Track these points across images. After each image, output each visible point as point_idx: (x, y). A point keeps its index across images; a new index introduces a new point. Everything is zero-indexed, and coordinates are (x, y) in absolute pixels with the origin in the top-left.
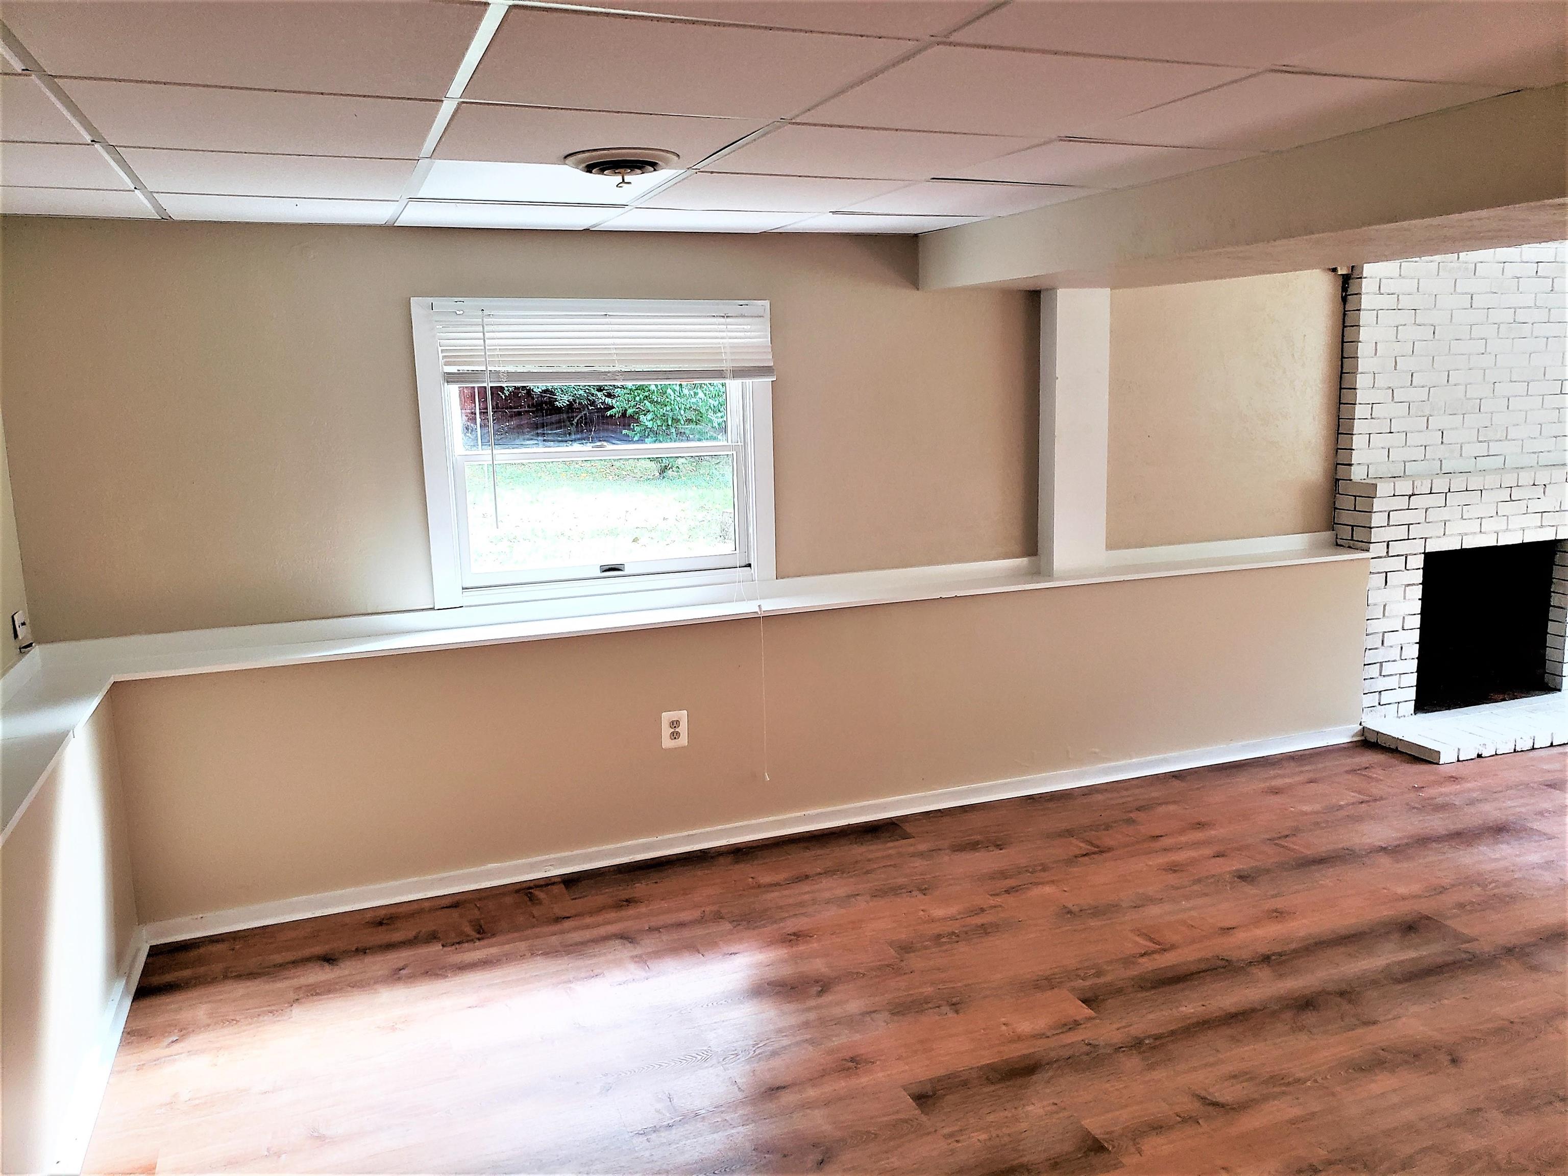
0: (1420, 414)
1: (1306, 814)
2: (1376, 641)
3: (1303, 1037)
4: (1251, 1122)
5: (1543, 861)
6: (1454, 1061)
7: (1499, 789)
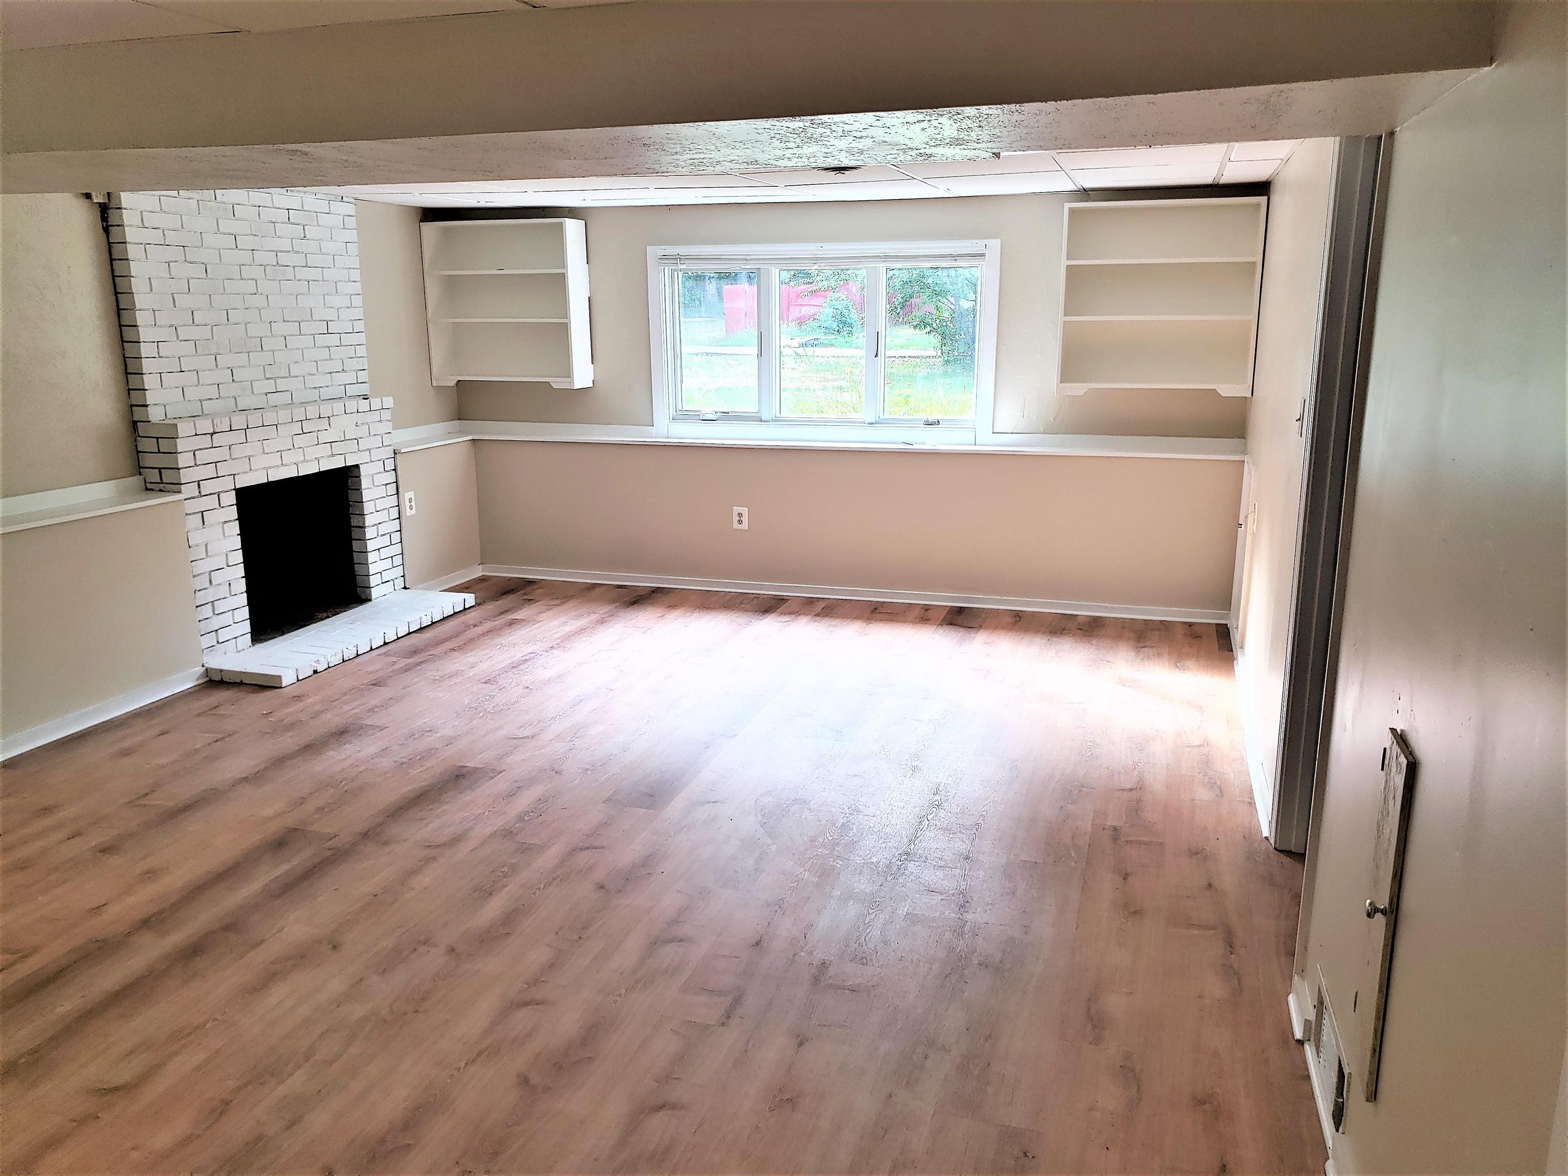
0: (207, 352)
1: (163, 766)
2: (203, 582)
3: (196, 984)
5: (379, 750)
6: (335, 947)
7: (336, 698)
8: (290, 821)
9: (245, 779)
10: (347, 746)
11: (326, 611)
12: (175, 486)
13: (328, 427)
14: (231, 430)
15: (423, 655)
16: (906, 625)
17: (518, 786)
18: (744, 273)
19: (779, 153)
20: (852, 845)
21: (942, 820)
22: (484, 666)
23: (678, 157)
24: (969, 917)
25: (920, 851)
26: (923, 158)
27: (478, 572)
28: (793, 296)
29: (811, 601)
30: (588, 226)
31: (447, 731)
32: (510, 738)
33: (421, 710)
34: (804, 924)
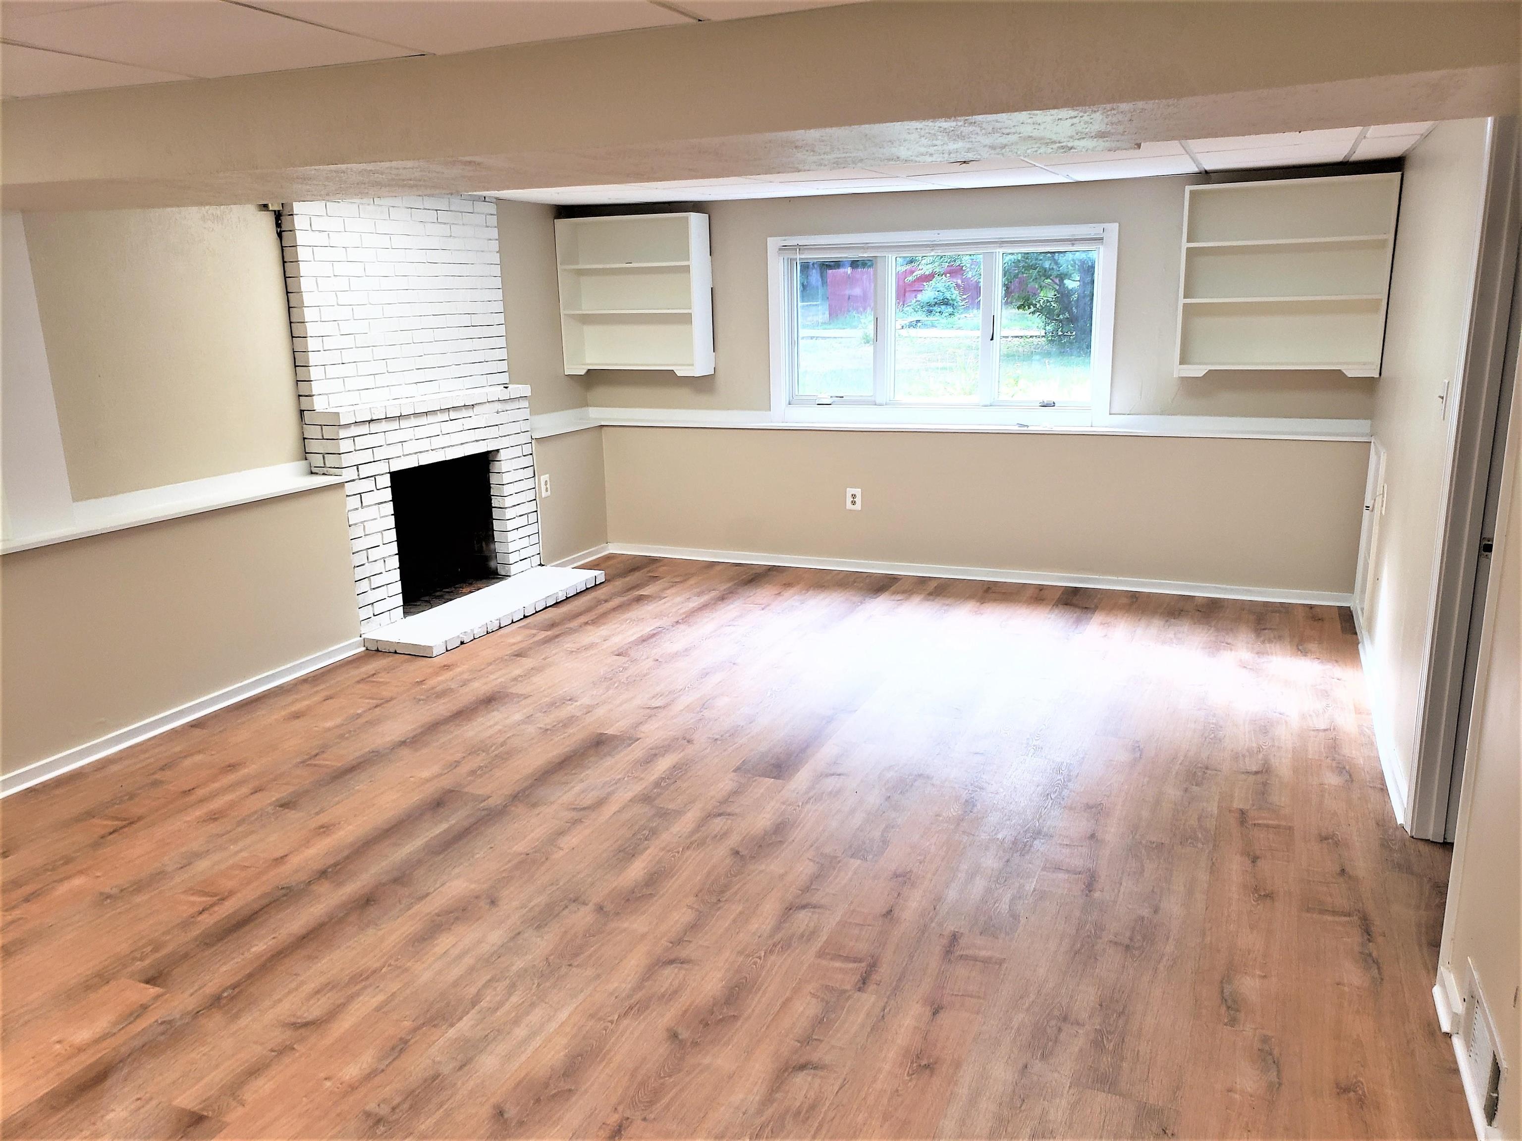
1: (329, 729)
2: (361, 558)
3: (371, 931)
5: (524, 717)
6: (493, 903)
7: (483, 667)
8: (446, 782)
9: (403, 743)
10: (495, 713)
11: (470, 586)
12: (337, 470)
14: (385, 418)
15: (560, 628)
16: (1020, 605)
17: (653, 753)
19: (923, 150)
20: (978, 821)
21: (1066, 799)
22: (616, 639)
25: (1045, 829)
27: (605, 550)
29: (923, 581)
30: (711, 218)
31: (585, 700)
32: (643, 708)
33: (560, 679)
34: (934, 896)
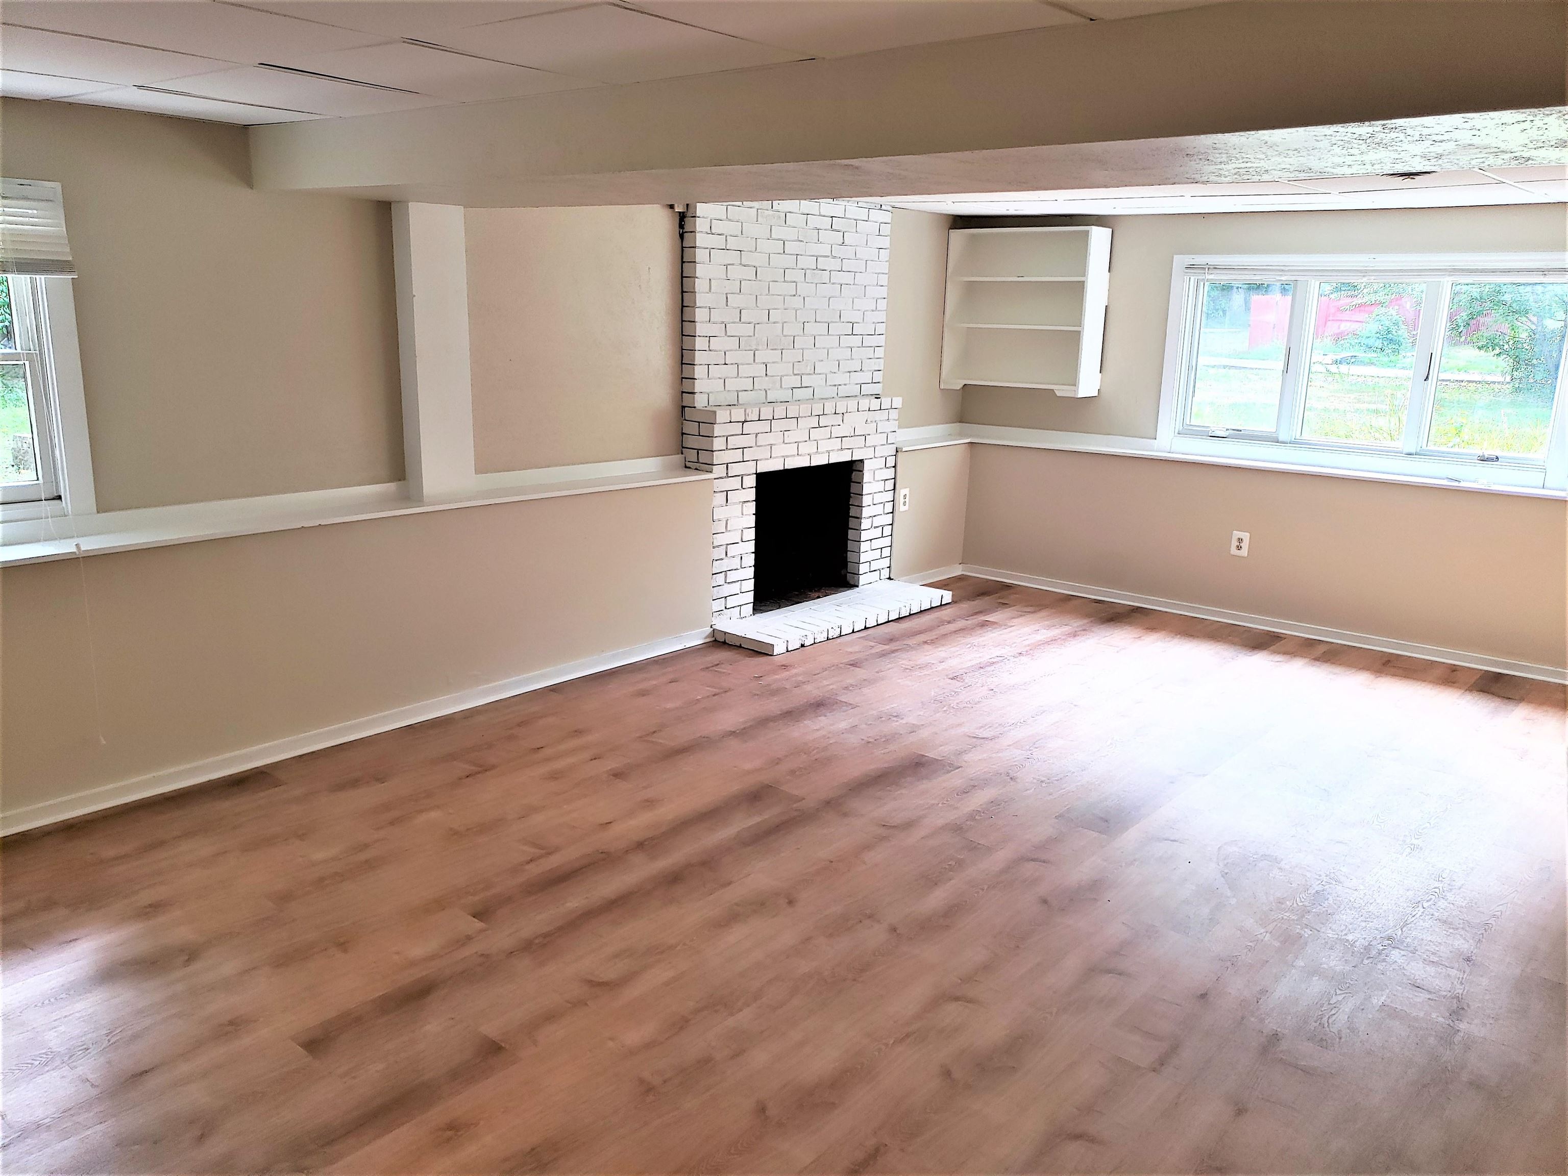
0: (747, 348)
1: (669, 710)
2: (721, 553)
3: (673, 908)
4: (633, 991)
5: (849, 726)
6: (791, 903)
7: (817, 672)
8: (765, 778)
9: (733, 733)
10: (823, 718)
11: (819, 591)
12: (708, 467)
13: (841, 423)
14: (759, 420)
15: (898, 643)
16: (1423, 684)
17: (972, 784)
18: (1278, 284)
19: (1340, 160)
20: (1326, 917)
21: (1442, 910)
22: (954, 663)
23: (1222, 166)
24: (1462, 1026)
25: (1408, 940)
26: (1518, 161)
27: (957, 571)
28: (1332, 310)
29: (1310, 643)
30: (1115, 234)
31: (911, 719)
32: (969, 736)
33: (890, 695)
34: (1258, 988)
